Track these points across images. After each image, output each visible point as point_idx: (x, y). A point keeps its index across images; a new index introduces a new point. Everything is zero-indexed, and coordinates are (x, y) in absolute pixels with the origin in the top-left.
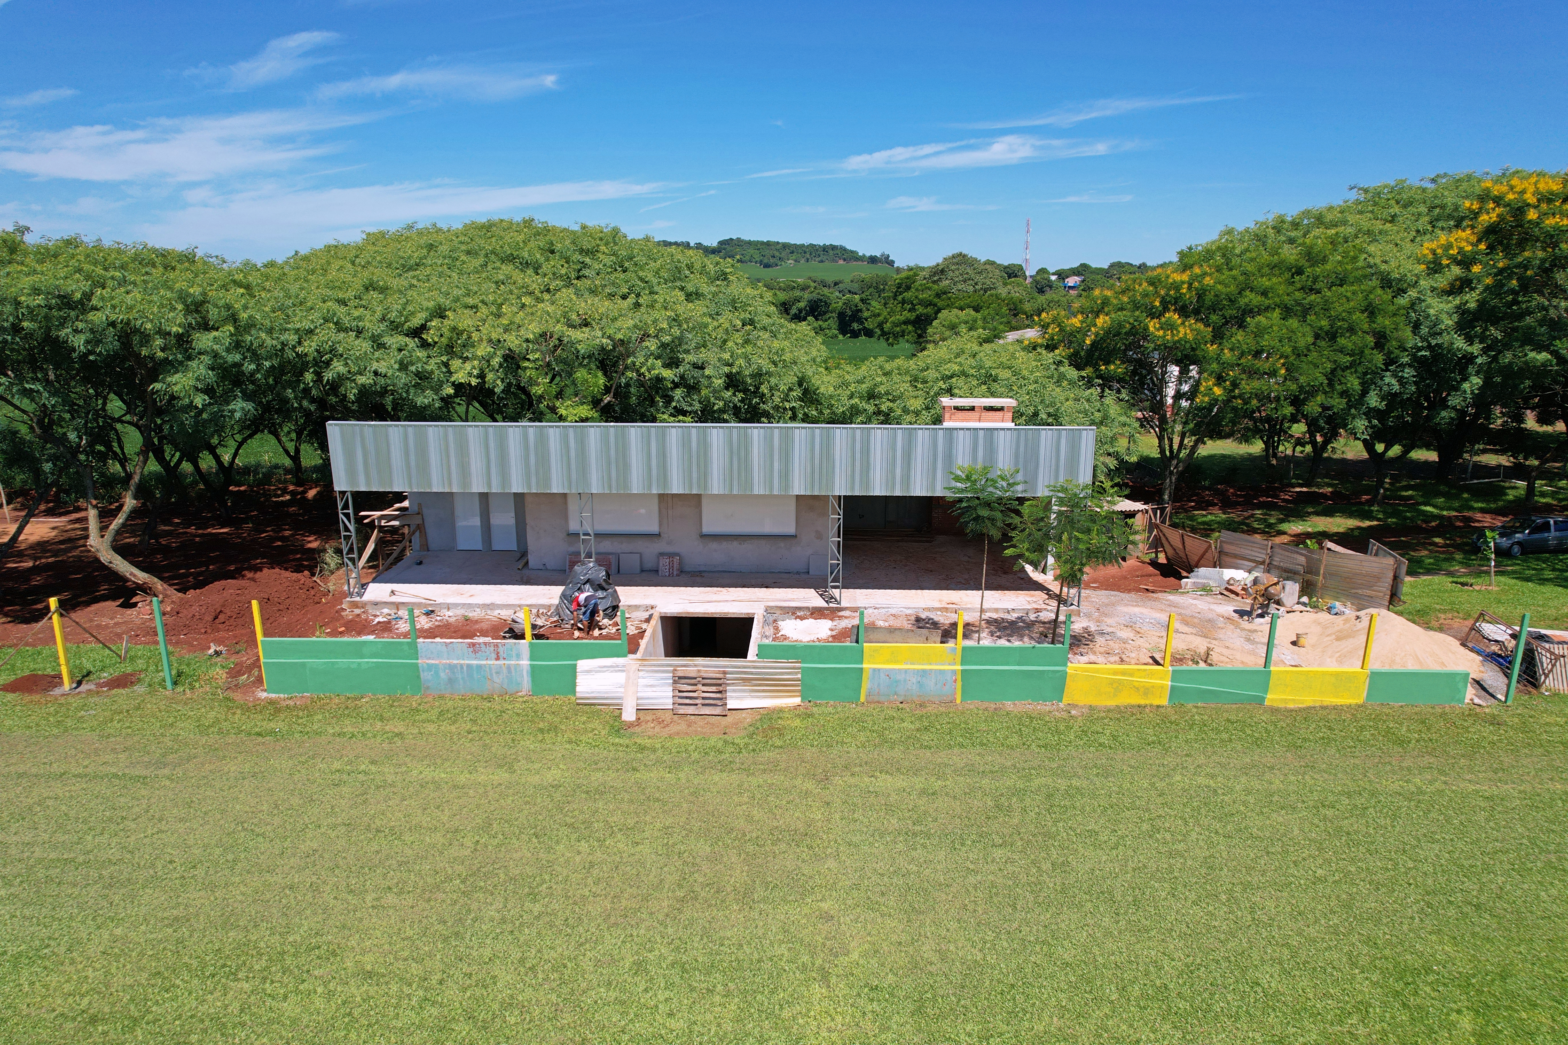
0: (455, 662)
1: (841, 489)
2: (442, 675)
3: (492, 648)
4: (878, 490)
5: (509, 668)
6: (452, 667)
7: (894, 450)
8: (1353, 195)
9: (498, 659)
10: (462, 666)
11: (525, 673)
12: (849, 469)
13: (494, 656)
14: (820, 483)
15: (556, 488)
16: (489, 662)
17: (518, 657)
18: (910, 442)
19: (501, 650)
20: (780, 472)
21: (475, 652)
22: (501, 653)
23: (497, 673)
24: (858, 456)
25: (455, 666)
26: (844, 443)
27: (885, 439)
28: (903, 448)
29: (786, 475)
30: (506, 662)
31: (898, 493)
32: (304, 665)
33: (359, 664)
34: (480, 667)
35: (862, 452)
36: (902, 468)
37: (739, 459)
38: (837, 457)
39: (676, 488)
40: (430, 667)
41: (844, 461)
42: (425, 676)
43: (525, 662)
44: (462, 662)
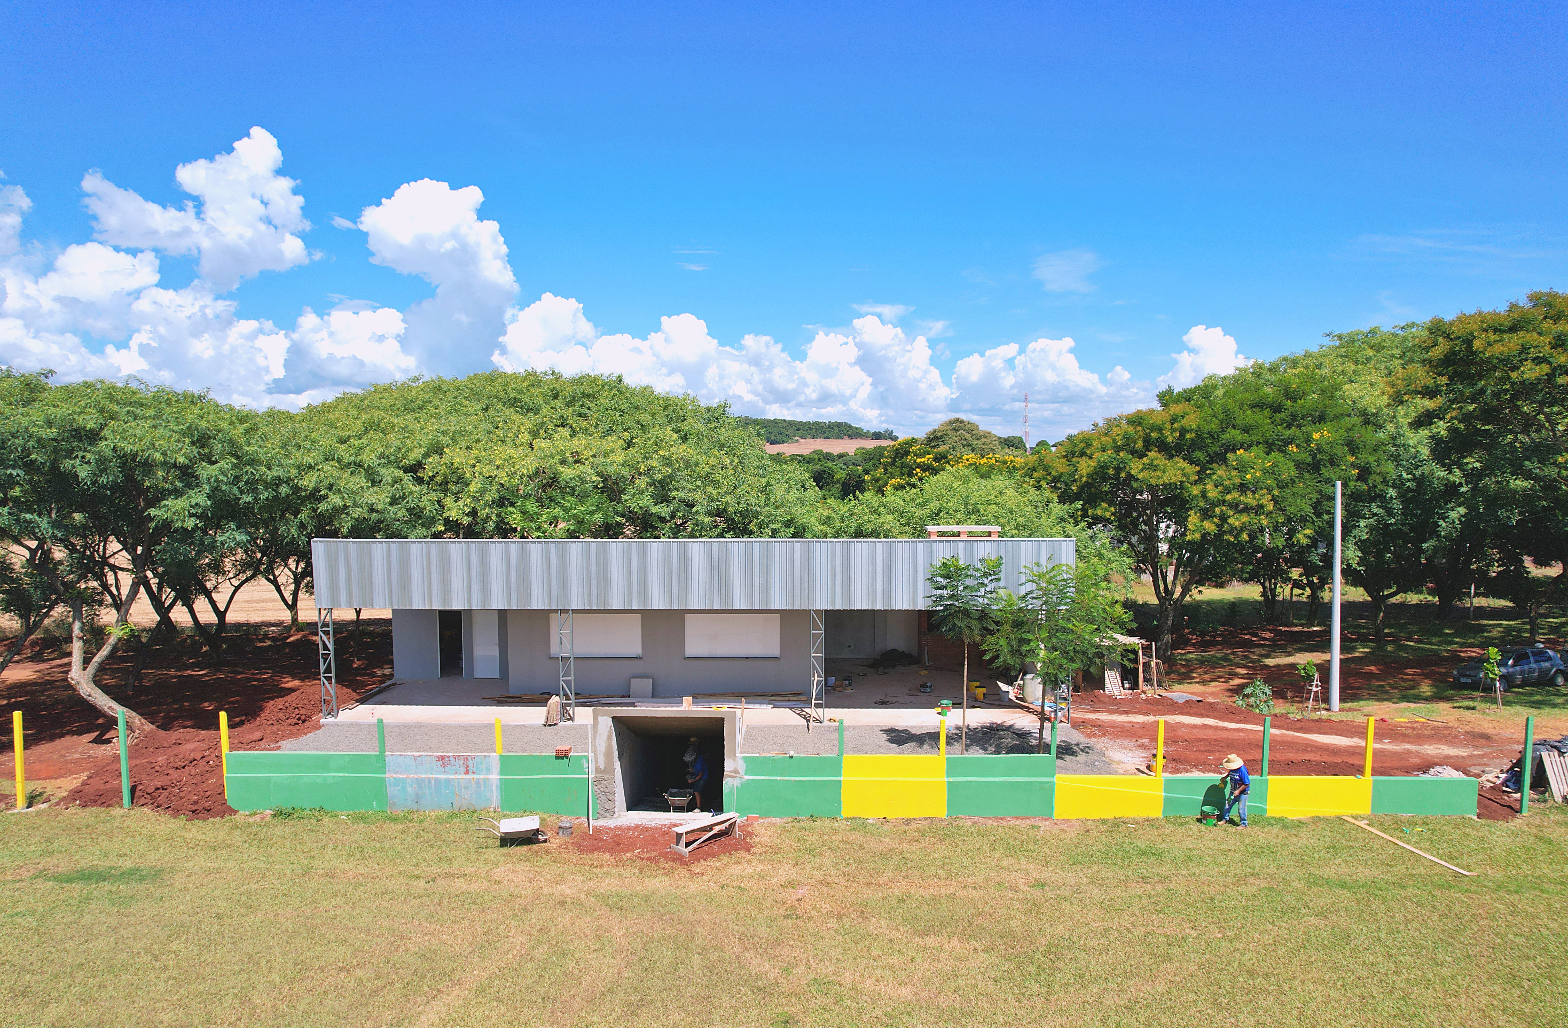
0: (423, 776)
1: (822, 603)
2: (409, 790)
3: (462, 762)
4: (859, 604)
5: (478, 782)
6: (420, 782)
7: (874, 564)
8: (1327, 341)
9: (467, 773)
10: (429, 780)
11: (494, 788)
12: (830, 584)
13: (463, 770)
14: (801, 598)
15: (537, 604)
16: (458, 776)
17: (488, 771)
18: (890, 556)
19: (470, 763)
20: (761, 586)
21: (444, 766)
22: (471, 768)
23: (466, 788)
24: (838, 569)
25: (423, 780)
26: (824, 557)
27: (865, 553)
28: (883, 562)
29: (766, 590)
30: (475, 776)
31: (879, 607)
32: (268, 780)
33: (325, 778)
34: (448, 781)
35: (842, 566)
36: (883, 582)
37: (720, 573)
38: (818, 571)
39: (657, 603)
40: (397, 781)
41: (824, 575)
42: (392, 791)
43: (495, 777)
44: (431, 776)
